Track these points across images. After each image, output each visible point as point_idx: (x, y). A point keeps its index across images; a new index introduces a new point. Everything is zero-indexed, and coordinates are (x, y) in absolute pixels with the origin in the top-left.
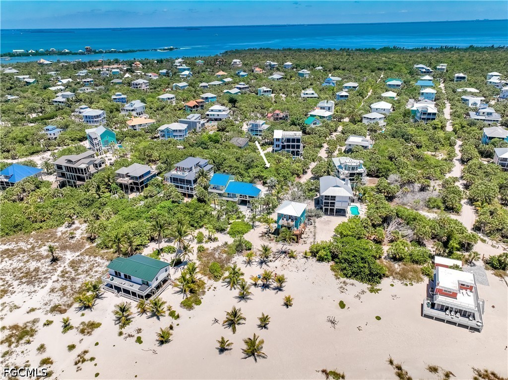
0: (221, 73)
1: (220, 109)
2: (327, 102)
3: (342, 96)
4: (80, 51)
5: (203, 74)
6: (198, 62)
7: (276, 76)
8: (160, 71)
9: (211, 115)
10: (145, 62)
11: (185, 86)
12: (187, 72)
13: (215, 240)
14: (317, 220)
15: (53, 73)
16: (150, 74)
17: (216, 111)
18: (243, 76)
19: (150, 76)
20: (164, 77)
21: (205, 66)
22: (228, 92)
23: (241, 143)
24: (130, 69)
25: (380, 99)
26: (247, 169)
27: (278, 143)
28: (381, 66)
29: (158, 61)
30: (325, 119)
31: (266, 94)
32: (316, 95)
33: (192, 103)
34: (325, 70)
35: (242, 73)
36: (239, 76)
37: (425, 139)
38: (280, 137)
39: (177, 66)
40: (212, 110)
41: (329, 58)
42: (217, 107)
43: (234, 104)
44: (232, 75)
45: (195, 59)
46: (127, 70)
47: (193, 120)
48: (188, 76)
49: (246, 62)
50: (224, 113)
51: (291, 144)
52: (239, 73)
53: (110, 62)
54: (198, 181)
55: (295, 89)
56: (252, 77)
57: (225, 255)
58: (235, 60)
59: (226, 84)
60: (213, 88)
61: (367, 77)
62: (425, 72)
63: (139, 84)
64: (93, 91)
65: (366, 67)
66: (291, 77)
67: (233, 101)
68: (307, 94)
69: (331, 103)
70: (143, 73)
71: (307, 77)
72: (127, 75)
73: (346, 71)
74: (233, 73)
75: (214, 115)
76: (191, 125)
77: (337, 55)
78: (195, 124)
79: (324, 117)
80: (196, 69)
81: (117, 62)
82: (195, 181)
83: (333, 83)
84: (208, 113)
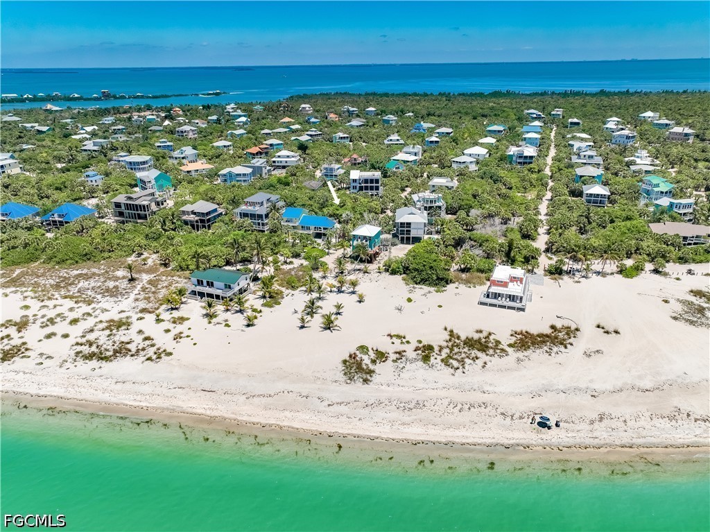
0: (287, 119)
1: (288, 154)
2: (414, 147)
3: (432, 142)
4: (95, 95)
5: (264, 121)
6: (256, 108)
7: (355, 122)
8: (209, 118)
9: (278, 162)
10: (187, 108)
11: (242, 134)
12: (243, 119)
13: (291, 263)
14: (393, 248)
15: (69, 120)
16: (196, 121)
17: (284, 157)
18: (314, 123)
19: (197, 123)
20: (215, 125)
21: (266, 113)
22: (296, 139)
23: (314, 186)
24: (169, 116)
25: (476, 144)
26: (321, 208)
27: (354, 184)
28: (486, 112)
29: (204, 107)
30: (408, 163)
31: (343, 141)
32: (402, 142)
33: (255, 150)
34: (416, 116)
35: (313, 120)
36: (309, 123)
37: (516, 181)
38: (357, 177)
39: (229, 112)
40: (279, 157)
41: (423, 103)
42: (284, 153)
43: (305, 151)
44: (301, 122)
45: (251, 104)
46: (166, 117)
47: (258, 164)
48: (245, 123)
49: (318, 108)
50: (293, 159)
51: (369, 185)
52: (309, 119)
53: (140, 109)
54: (270, 215)
55: (379, 136)
56: (325, 125)
57: (301, 273)
58: (303, 106)
59: (294, 131)
60: (278, 136)
61: (466, 123)
62: (535, 118)
63: (185, 132)
64: (128, 139)
65: (467, 114)
66: (374, 124)
67: (303, 147)
68: (391, 140)
69: (418, 148)
70: (187, 121)
71: (394, 124)
72: (167, 123)
73: (442, 118)
74: (301, 120)
75: (281, 162)
76: (257, 171)
77: (434, 100)
78: (260, 168)
79: (408, 162)
80: (255, 116)
81: (149, 108)
82: (267, 216)
83: (424, 130)
84: (274, 159)
